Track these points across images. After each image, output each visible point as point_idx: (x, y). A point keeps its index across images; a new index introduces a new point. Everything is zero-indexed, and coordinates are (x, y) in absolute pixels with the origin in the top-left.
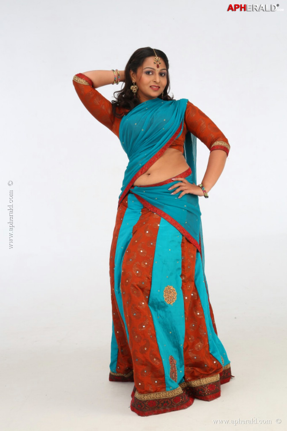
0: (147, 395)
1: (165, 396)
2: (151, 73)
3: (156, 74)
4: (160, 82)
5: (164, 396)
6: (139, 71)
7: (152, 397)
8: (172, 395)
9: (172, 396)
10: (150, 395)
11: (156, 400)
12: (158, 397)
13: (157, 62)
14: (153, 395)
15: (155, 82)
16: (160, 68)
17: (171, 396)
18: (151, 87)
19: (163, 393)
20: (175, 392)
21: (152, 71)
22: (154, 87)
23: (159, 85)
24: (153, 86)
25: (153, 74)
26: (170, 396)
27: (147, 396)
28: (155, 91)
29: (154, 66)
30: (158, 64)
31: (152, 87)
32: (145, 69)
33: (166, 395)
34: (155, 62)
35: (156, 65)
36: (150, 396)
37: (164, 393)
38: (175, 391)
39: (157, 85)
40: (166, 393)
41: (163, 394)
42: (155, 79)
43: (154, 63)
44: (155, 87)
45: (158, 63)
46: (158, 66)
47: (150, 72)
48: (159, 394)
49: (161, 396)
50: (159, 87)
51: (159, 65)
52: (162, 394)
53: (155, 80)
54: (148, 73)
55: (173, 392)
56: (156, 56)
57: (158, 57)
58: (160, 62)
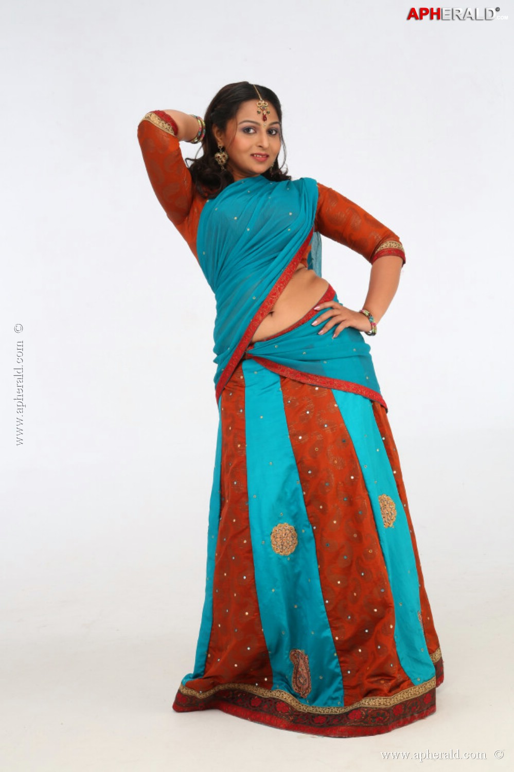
2: (252, 131)
3: (261, 133)
4: (268, 147)
6: (230, 126)
13: (263, 111)
15: (260, 146)
16: (269, 121)
18: (252, 155)
19: (411, 690)
21: (254, 127)
22: (258, 156)
23: (268, 153)
24: (257, 154)
25: (255, 132)
28: (261, 162)
29: (259, 119)
30: (265, 114)
31: (255, 155)
32: (241, 123)
34: (260, 111)
35: (261, 116)
39: (263, 152)
40: (415, 690)
42: (261, 141)
43: (258, 112)
44: (261, 156)
45: (265, 112)
46: (265, 119)
47: (251, 128)
48: (406, 693)
49: (409, 695)
50: (268, 156)
51: (267, 116)
53: (260, 144)
54: (247, 130)
56: (261, 99)
57: (263, 102)
58: (268, 111)
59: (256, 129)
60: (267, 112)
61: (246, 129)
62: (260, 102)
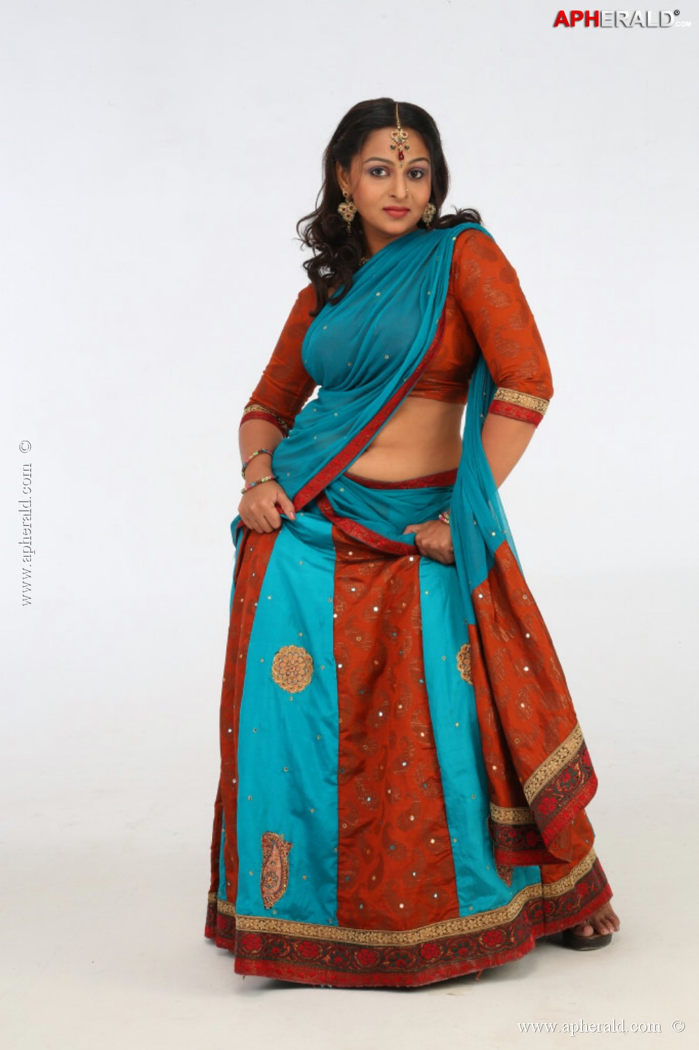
1: (459, 929)
2: (384, 173)
3: (395, 175)
4: (406, 198)
5: (456, 929)
6: (355, 165)
7: (428, 932)
8: (476, 926)
9: (478, 930)
11: (438, 941)
13: (399, 145)
15: (393, 196)
16: (408, 158)
17: (474, 928)
18: (384, 209)
19: (453, 923)
20: (483, 919)
21: (385, 167)
22: (393, 210)
23: (408, 206)
24: (391, 208)
25: (388, 174)
26: (472, 928)
27: (418, 934)
28: (399, 218)
29: (392, 156)
30: (401, 149)
31: (389, 210)
32: (368, 161)
33: (460, 927)
34: (394, 144)
35: (395, 153)
37: (456, 922)
38: (483, 916)
39: (399, 205)
40: (459, 923)
41: (453, 925)
42: (394, 188)
43: (391, 147)
44: (397, 211)
45: (401, 148)
46: (401, 156)
47: (382, 170)
48: (442, 926)
49: (449, 930)
50: (408, 210)
51: (405, 154)
52: (451, 927)
53: (392, 193)
54: (376, 172)
55: (479, 918)
56: (399, 127)
57: (402, 131)
58: (407, 145)
59: (390, 172)
60: (406, 148)
61: (376, 170)
62: (397, 131)
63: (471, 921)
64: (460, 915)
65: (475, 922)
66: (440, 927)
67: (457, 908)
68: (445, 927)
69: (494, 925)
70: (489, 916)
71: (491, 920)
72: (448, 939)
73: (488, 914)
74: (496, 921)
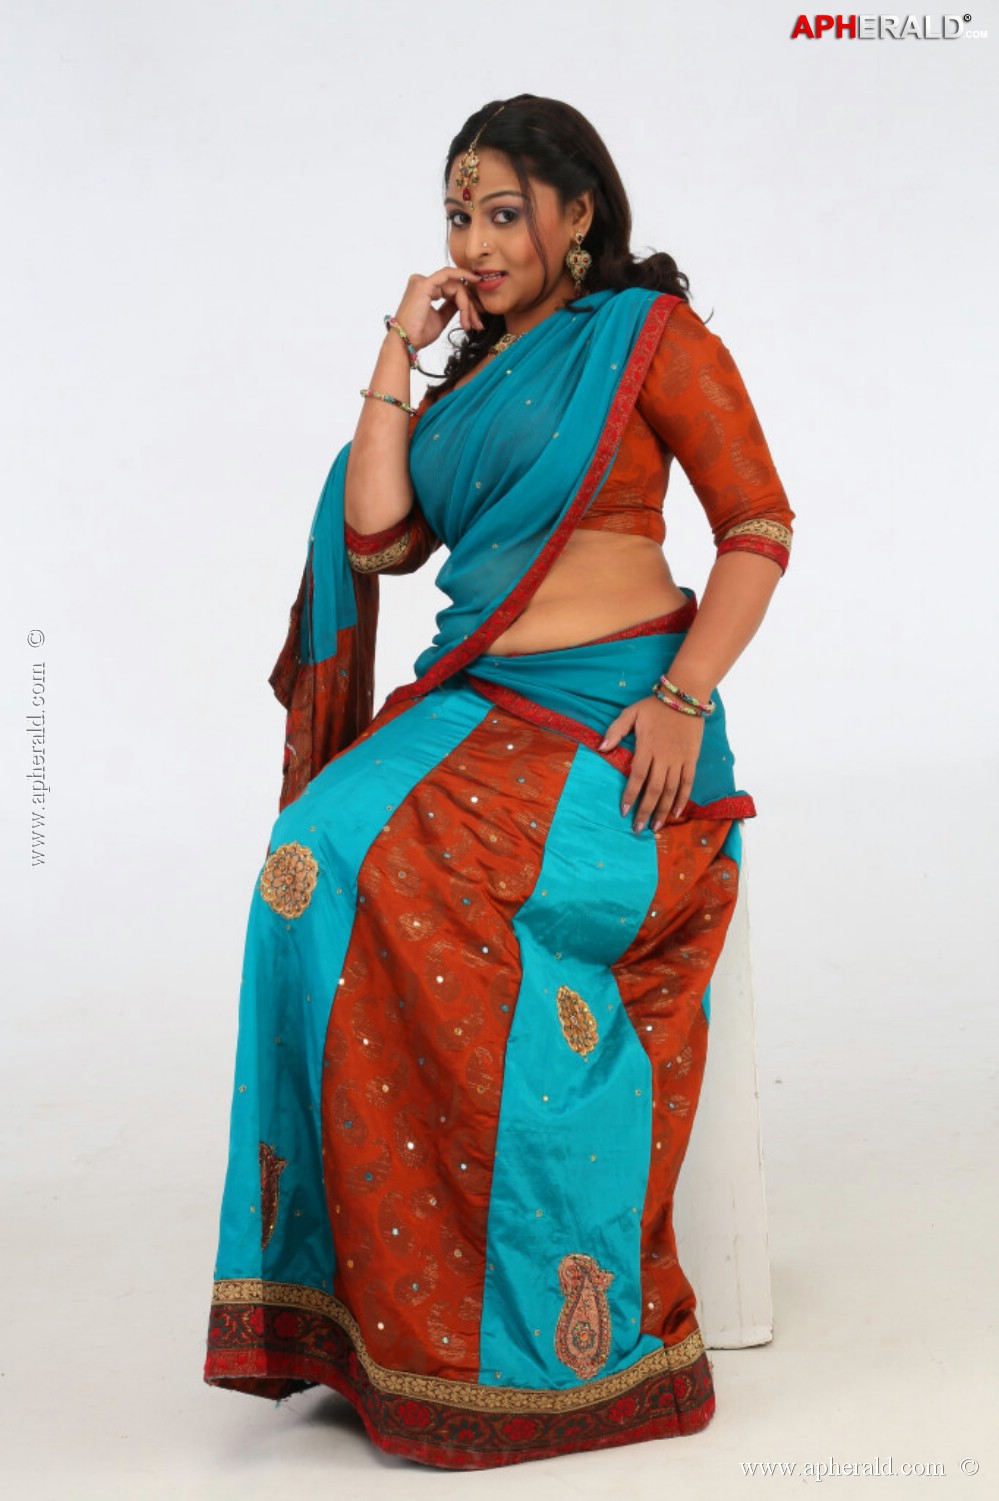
0: (398, 1377)
1: (470, 1401)
5: (467, 1399)
7: (417, 1389)
8: (498, 1404)
9: (500, 1411)
10: (408, 1379)
11: (433, 1405)
12: (441, 1397)
14: (424, 1383)
17: (495, 1407)
19: (463, 1389)
20: (514, 1398)
26: (492, 1405)
27: (400, 1381)
30: (466, 185)
33: (473, 1398)
36: (410, 1383)
37: (468, 1390)
38: (515, 1394)
40: (474, 1392)
41: (463, 1392)
45: (466, 182)
46: (466, 195)
48: (447, 1387)
49: (454, 1397)
50: (504, 274)
52: (458, 1392)
55: (507, 1394)
63: (493, 1396)
64: (480, 1380)
65: (499, 1398)
66: (442, 1387)
67: (476, 1370)
68: (448, 1391)
69: (527, 1411)
70: (526, 1396)
71: (525, 1402)
72: (446, 1408)
73: (524, 1394)
74: (533, 1406)
